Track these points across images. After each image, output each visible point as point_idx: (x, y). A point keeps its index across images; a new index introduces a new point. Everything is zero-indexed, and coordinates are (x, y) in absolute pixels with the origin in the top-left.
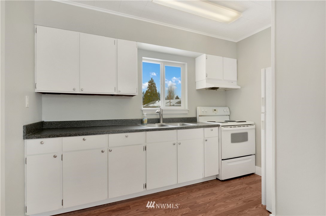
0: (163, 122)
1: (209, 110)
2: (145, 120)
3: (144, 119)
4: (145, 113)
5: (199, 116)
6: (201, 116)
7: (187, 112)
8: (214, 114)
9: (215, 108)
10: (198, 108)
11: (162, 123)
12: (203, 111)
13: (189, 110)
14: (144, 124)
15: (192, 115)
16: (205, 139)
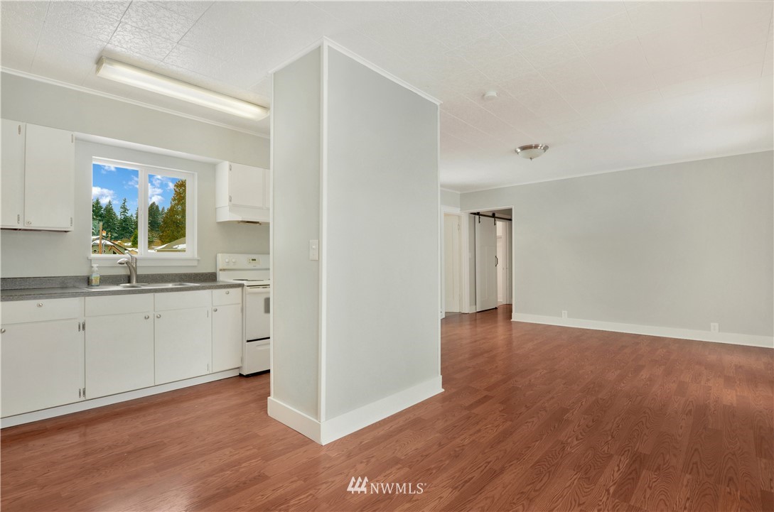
0: (137, 282)
1: (242, 260)
2: (95, 277)
3: (91, 275)
4: (95, 265)
5: (221, 270)
6: (224, 270)
7: (195, 263)
8: (251, 266)
9: (254, 257)
10: (219, 256)
11: (134, 283)
12: (227, 260)
13: (199, 258)
14: (92, 286)
15: (206, 269)
16: (214, 308)
